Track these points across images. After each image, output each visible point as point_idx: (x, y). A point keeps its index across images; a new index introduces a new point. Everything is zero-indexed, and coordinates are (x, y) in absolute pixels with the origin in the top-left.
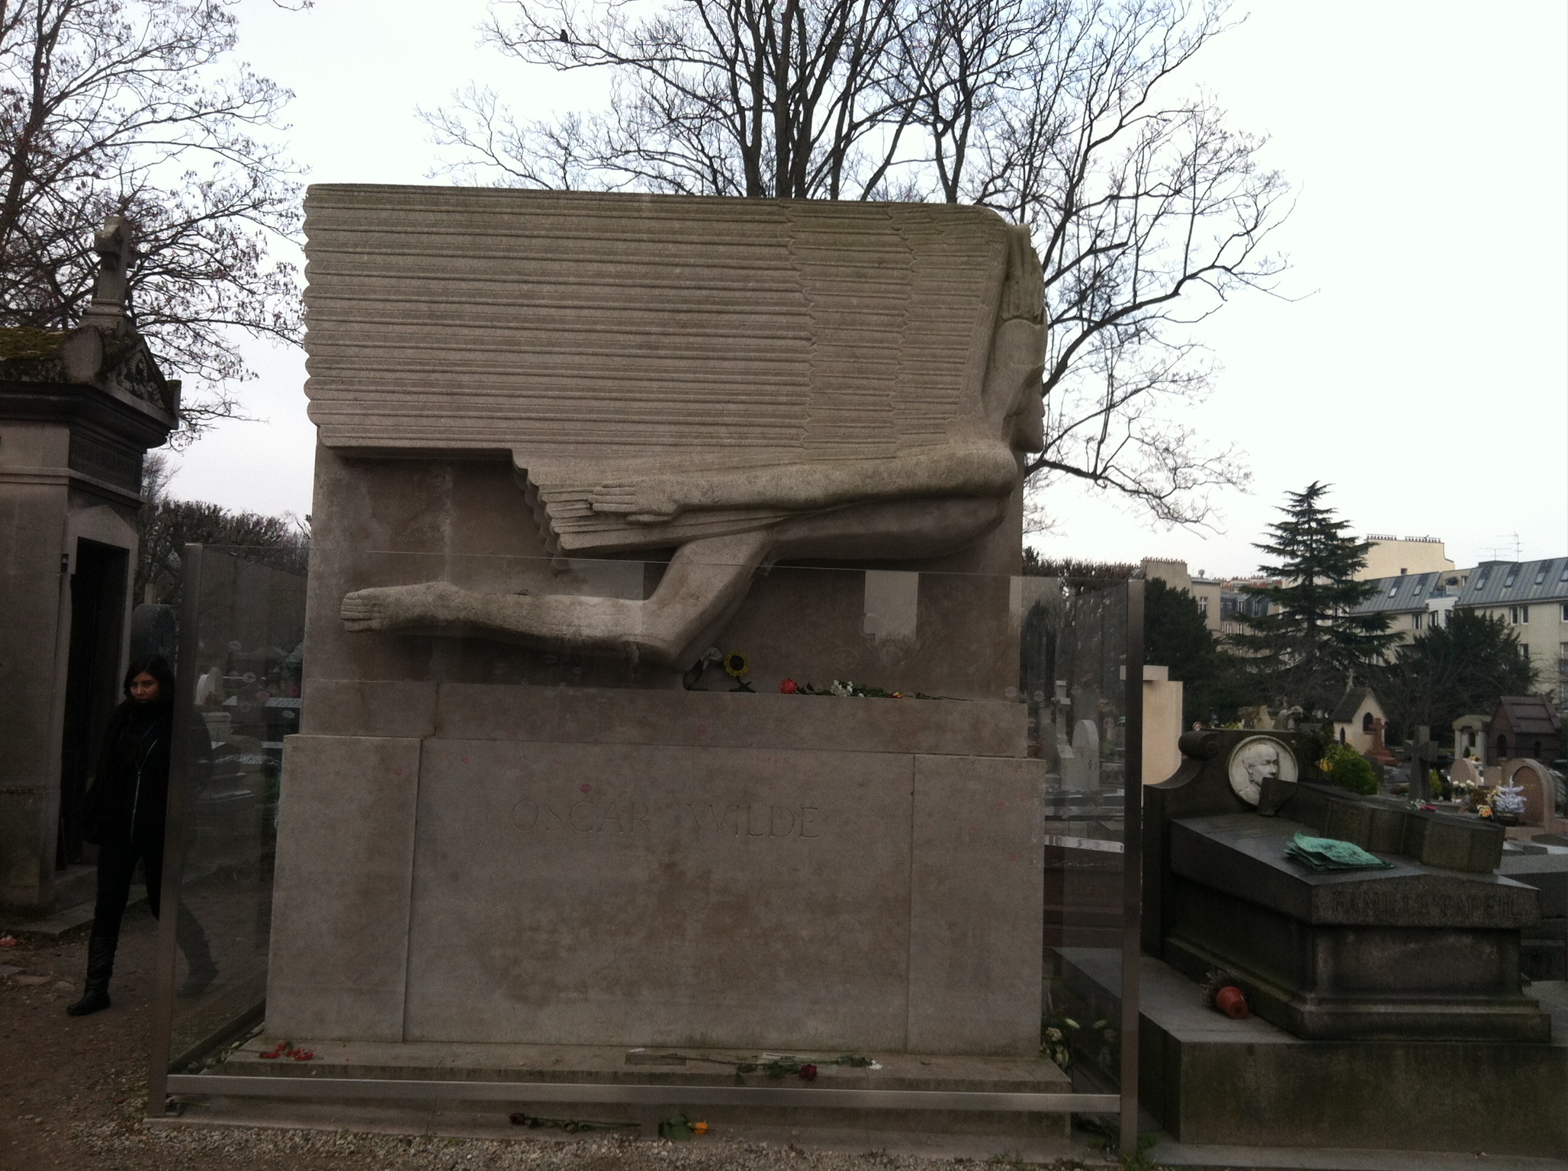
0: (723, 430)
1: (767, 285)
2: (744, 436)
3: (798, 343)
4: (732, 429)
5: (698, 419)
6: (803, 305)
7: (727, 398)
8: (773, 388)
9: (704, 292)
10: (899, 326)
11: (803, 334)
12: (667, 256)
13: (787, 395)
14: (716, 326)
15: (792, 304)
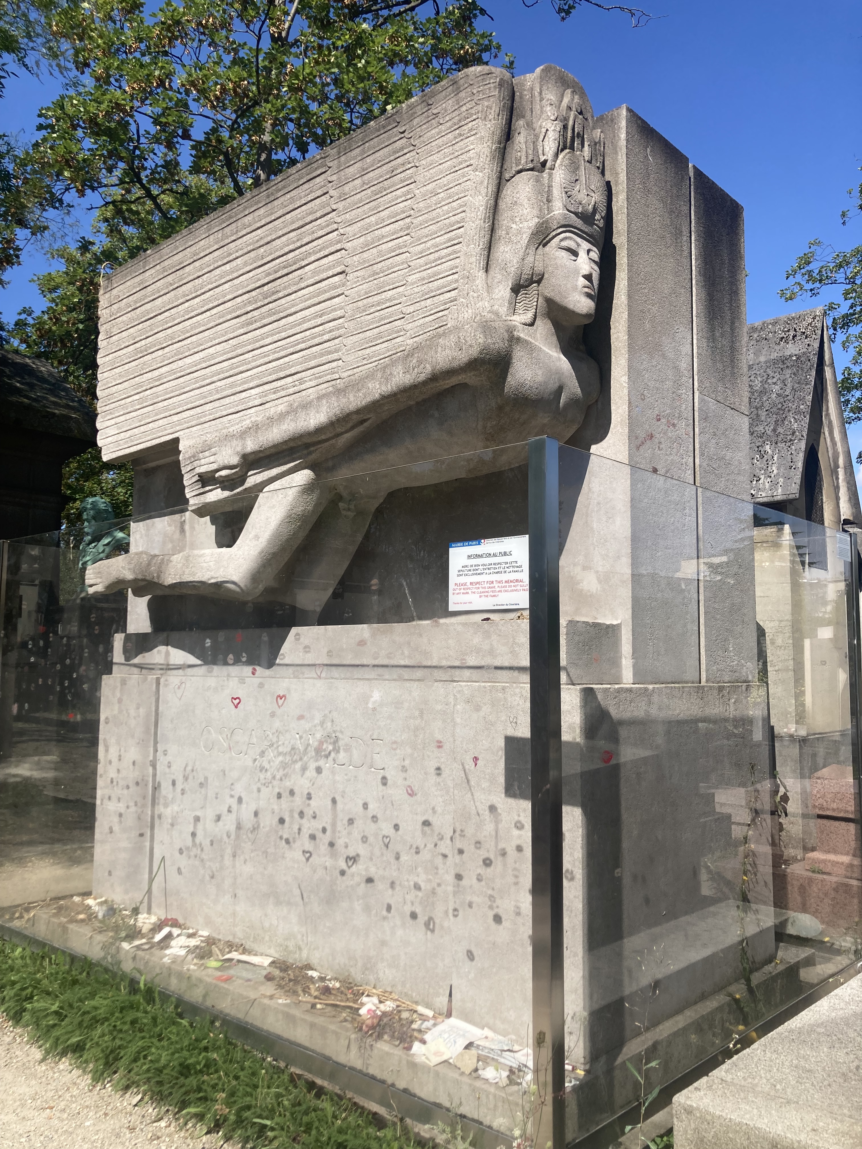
0: (289, 380)
1: (316, 235)
2: (301, 381)
3: (336, 278)
4: (295, 377)
5: (274, 377)
6: (339, 242)
7: (291, 350)
8: (321, 328)
9: (277, 261)
10: (408, 228)
11: (339, 269)
12: (258, 241)
13: (330, 332)
14: (285, 288)
15: (331, 245)
